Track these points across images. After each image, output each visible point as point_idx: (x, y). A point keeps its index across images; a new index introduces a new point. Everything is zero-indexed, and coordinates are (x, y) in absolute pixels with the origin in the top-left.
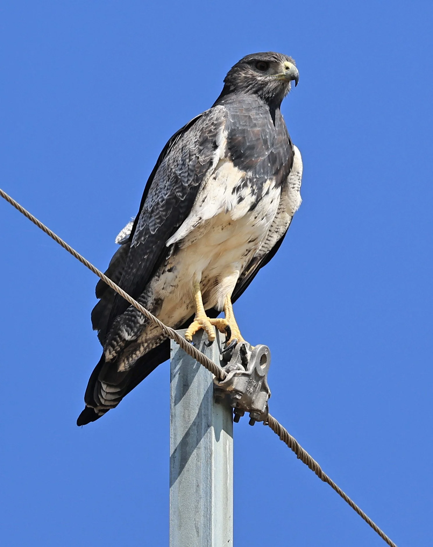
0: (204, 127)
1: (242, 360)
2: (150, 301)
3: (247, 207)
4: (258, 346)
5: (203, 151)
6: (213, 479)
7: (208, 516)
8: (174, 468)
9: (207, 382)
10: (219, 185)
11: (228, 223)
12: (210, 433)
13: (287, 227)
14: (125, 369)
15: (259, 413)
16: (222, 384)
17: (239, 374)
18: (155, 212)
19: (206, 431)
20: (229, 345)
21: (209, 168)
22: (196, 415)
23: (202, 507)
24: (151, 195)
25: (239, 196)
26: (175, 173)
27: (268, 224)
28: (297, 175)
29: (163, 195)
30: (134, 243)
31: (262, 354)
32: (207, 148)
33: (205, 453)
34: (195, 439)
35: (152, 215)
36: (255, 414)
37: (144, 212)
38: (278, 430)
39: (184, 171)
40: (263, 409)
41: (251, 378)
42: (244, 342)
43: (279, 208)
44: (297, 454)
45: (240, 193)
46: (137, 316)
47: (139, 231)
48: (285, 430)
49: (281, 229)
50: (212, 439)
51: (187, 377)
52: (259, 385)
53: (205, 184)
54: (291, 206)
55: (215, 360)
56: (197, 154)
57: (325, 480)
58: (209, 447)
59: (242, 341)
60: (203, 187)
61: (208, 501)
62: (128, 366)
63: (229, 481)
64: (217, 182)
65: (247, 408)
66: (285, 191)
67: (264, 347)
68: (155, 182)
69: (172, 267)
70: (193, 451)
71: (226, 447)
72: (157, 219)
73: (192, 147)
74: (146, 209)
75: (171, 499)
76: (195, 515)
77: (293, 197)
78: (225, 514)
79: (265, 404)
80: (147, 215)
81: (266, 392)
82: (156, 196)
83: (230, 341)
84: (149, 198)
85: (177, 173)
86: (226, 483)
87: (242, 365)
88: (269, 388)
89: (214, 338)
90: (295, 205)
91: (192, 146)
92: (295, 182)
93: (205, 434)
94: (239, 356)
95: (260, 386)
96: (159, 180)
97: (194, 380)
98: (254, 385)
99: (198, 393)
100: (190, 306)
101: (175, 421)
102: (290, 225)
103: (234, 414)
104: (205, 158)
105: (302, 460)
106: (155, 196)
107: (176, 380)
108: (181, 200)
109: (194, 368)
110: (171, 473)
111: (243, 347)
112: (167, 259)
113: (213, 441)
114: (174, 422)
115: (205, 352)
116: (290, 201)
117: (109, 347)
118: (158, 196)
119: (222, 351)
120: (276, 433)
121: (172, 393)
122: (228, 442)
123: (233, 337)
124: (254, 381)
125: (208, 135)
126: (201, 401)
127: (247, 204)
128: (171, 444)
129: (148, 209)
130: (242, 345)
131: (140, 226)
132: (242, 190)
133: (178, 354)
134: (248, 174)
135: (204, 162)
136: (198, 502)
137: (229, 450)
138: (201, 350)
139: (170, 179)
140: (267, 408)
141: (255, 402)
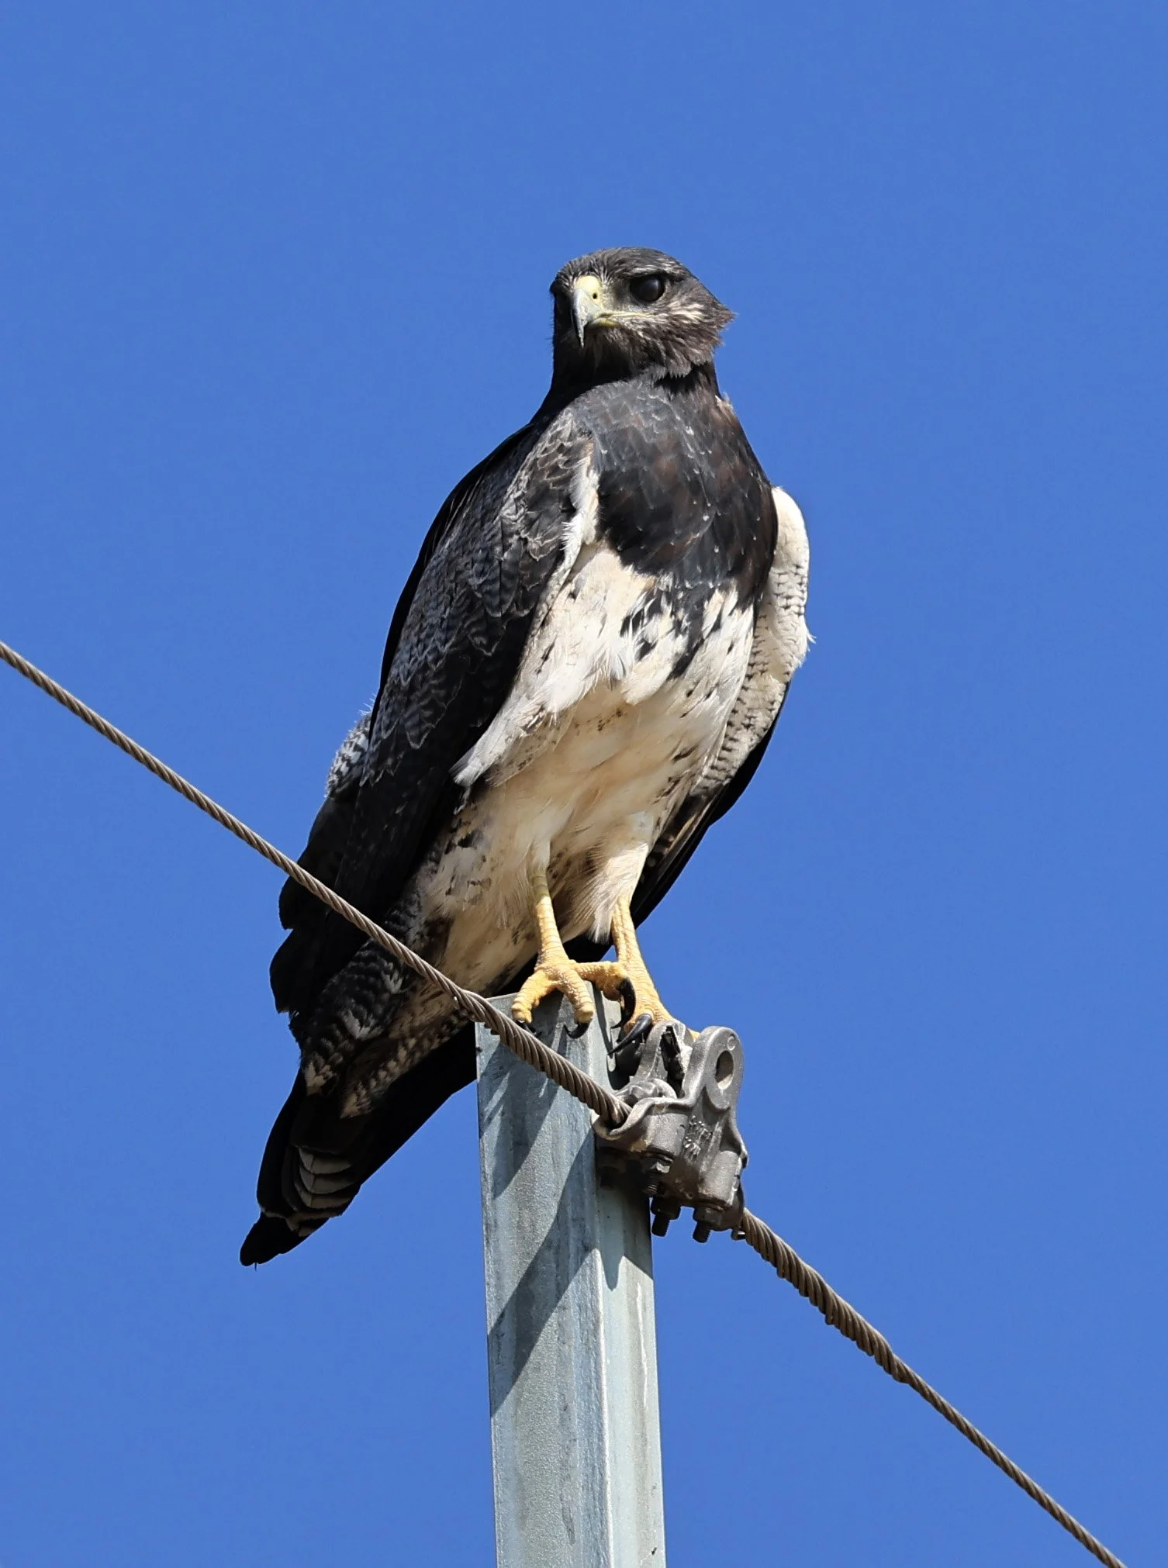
0: (536, 459)
1: (666, 1069)
2: (415, 928)
3: (663, 667)
4: (707, 1031)
5: (537, 522)
6: (605, 1388)
7: (597, 1488)
8: (498, 1363)
9: (577, 1132)
10: (587, 613)
11: (615, 713)
12: (592, 1267)
13: (774, 713)
14: (360, 1110)
15: (719, 1208)
16: (617, 1135)
17: (660, 1107)
18: (418, 690)
19: (582, 1263)
20: (632, 1031)
21: (554, 568)
22: (552, 1220)
23: (578, 1465)
24: (407, 644)
25: (640, 639)
26: (467, 584)
27: (723, 711)
28: (795, 571)
29: (438, 643)
30: (369, 774)
31: (721, 1052)
32: (547, 513)
33: (580, 1319)
34: (552, 1286)
35: (412, 697)
36: (708, 1211)
37: (392, 691)
38: (771, 1251)
39: (490, 578)
40: (728, 1197)
41: (694, 1117)
42: (672, 1021)
43: (752, 662)
44: (824, 1310)
45: (643, 632)
46: (382, 972)
47: (379, 742)
48: (790, 1249)
49: (758, 719)
50: (596, 1283)
51: (523, 1120)
52: (716, 1133)
53: (546, 611)
54: (783, 655)
55: (597, 1072)
56: (523, 531)
57: (904, 1377)
58: (589, 1305)
59: (666, 1019)
60: (542, 619)
61: (595, 1447)
62: (367, 1101)
63: (649, 1391)
64: (578, 603)
65: (687, 1195)
66: (765, 617)
67: (727, 1032)
68: (415, 609)
69: (470, 833)
70: (548, 1316)
71: (636, 1303)
72: (425, 707)
73: (508, 514)
74: (396, 682)
75: (496, 1447)
76: (562, 1485)
77: (786, 632)
78: (642, 1479)
79: (734, 1183)
80: (399, 697)
81: (734, 1151)
82: (420, 646)
83: (632, 1021)
84: (402, 654)
85: (472, 583)
86: (640, 1397)
87: (668, 1082)
88: (742, 1141)
89: (591, 1013)
90: (793, 653)
91: (508, 511)
92: (790, 593)
93: (576, 1270)
94: (658, 1060)
95: (717, 1137)
96: (427, 603)
97: (543, 1129)
98: (702, 1133)
99: (554, 1163)
100: (521, 934)
101: (498, 1241)
102: (784, 706)
103: (653, 1213)
104: (542, 540)
105: (838, 1327)
106: (417, 645)
107: (493, 1132)
108: (486, 656)
109: (540, 1096)
110: (491, 1379)
111: (668, 1035)
112: (455, 812)
113: (599, 1288)
114: (494, 1242)
115: (569, 1054)
116: (779, 642)
117: (314, 1055)
118: (425, 648)
119: (614, 1048)
120: (768, 1259)
121: (484, 1166)
122: (639, 1289)
123: (641, 1007)
124: (703, 1125)
125: (549, 479)
126: (564, 1184)
127: (664, 660)
128: (487, 1302)
129: (400, 681)
130: (667, 1030)
131: (382, 727)
132: (646, 624)
133: (497, 1060)
134: (662, 581)
135: (541, 553)
136: (566, 1450)
137: (645, 1309)
138: (557, 1049)
139: (455, 601)
140: (739, 1193)
141: (706, 1180)
